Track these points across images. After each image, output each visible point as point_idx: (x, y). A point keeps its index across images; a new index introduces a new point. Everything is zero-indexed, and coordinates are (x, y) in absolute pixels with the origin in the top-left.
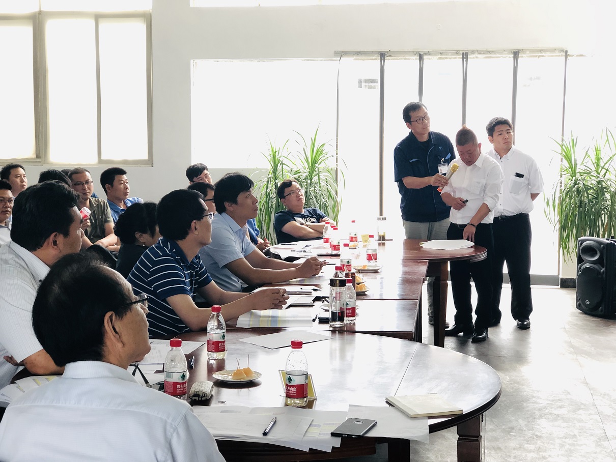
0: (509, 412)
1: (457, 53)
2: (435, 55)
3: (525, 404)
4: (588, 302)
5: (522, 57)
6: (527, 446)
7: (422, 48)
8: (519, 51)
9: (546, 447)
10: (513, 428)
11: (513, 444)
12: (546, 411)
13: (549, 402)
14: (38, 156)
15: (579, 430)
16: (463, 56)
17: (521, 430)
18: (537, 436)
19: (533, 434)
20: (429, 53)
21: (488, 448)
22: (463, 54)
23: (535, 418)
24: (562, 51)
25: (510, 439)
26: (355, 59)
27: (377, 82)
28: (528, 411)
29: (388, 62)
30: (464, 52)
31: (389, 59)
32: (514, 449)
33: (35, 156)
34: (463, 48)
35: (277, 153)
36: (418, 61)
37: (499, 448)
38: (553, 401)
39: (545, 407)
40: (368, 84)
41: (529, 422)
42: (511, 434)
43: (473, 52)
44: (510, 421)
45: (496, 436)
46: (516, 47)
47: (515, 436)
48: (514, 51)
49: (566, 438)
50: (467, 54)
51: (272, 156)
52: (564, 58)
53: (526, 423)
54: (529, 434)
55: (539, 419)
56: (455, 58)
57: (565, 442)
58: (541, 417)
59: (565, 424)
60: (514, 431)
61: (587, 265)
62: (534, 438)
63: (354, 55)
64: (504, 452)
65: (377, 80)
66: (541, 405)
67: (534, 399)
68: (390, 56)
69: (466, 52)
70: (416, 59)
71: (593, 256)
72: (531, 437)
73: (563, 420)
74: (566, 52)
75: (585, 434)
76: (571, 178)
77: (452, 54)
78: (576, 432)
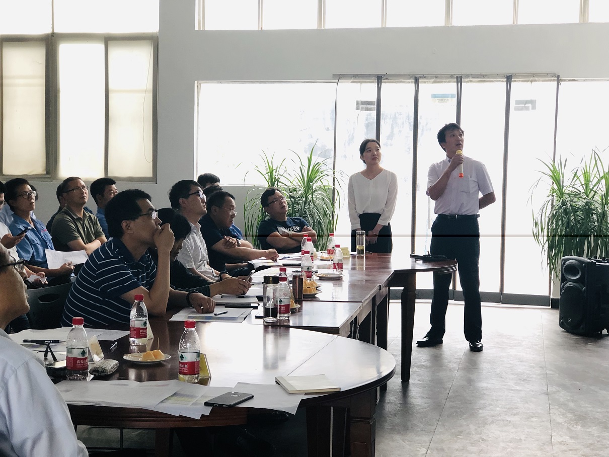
0: (463, 417)
1: (452, 77)
2: (432, 78)
3: (480, 411)
4: (570, 321)
5: (515, 81)
6: (470, 448)
7: (418, 72)
8: (512, 76)
9: (488, 449)
10: (461, 432)
11: (456, 446)
12: (500, 418)
13: (505, 410)
14: (48, 173)
15: (527, 435)
16: (457, 80)
17: (469, 433)
18: (483, 440)
19: (481, 438)
20: (424, 77)
21: (431, 449)
22: (457, 77)
23: (486, 424)
24: (554, 75)
25: (456, 441)
26: (352, 82)
27: (374, 104)
28: (482, 417)
29: (384, 86)
30: (459, 76)
31: (385, 82)
32: (457, 450)
33: (45, 172)
34: (457, 72)
35: (274, 171)
36: (414, 84)
37: (442, 450)
38: (509, 409)
39: (500, 415)
40: (365, 106)
41: (479, 427)
42: (459, 437)
43: (467, 76)
44: (461, 426)
45: (442, 438)
46: (509, 72)
47: (461, 439)
48: (508, 75)
49: (511, 442)
50: (461, 78)
51: (269, 174)
52: (555, 83)
53: (476, 428)
54: (476, 437)
55: (490, 424)
56: (449, 82)
57: (508, 446)
58: (493, 422)
59: (514, 430)
60: (462, 434)
61: (570, 284)
62: (479, 441)
63: (352, 77)
64: (446, 453)
65: (375, 102)
66: (496, 412)
67: (491, 407)
68: (387, 79)
69: (460, 75)
70: (412, 82)
71: (576, 275)
72: (476, 440)
73: (514, 426)
74: (558, 76)
75: (531, 439)
76: (559, 199)
77: (448, 78)
78: (523, 437)
